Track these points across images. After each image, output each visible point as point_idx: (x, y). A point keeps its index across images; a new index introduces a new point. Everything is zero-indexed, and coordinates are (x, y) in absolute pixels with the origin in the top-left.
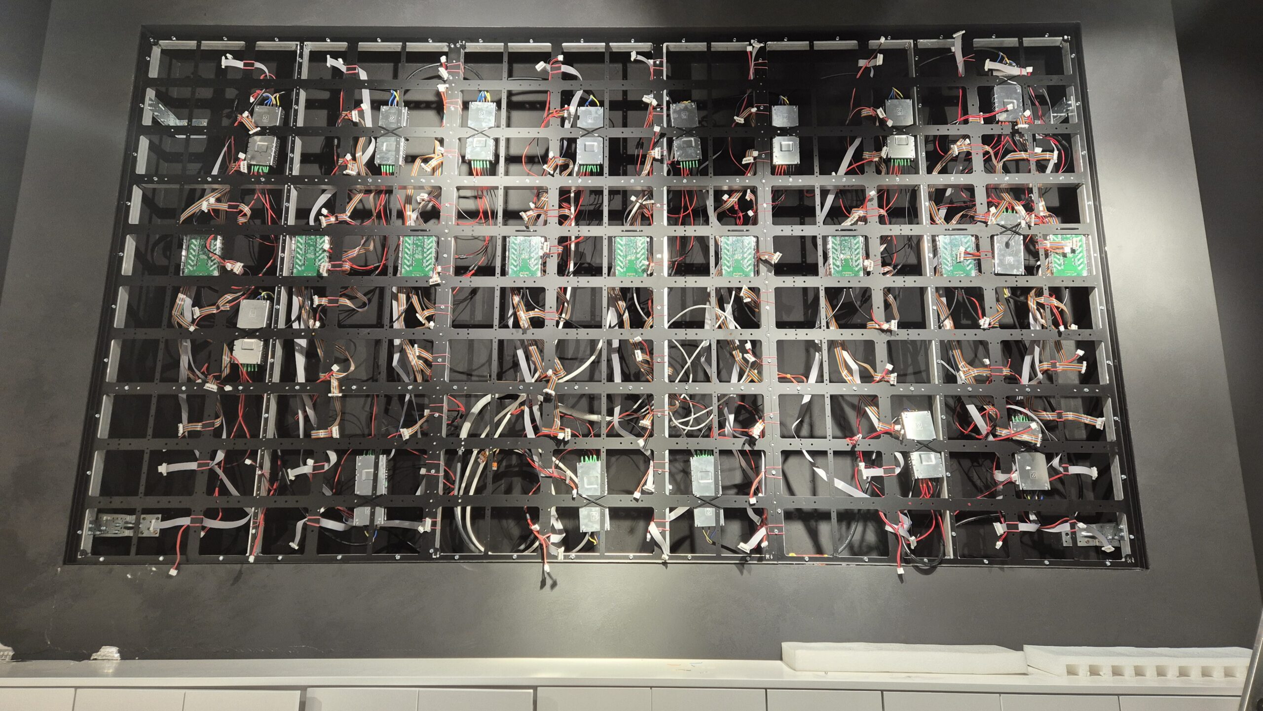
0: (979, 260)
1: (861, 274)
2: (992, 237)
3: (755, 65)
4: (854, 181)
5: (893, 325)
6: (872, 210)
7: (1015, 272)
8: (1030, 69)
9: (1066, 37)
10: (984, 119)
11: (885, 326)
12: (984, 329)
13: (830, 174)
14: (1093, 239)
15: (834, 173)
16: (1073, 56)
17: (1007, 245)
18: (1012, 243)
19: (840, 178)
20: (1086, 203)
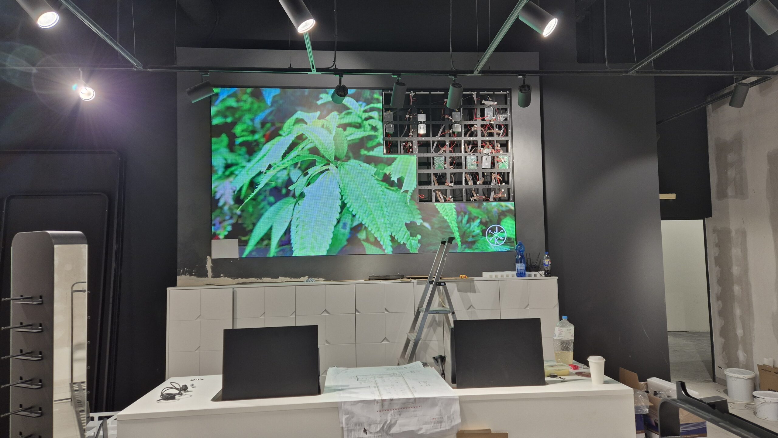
0: (478, 164)
1: (444, 168)
2: (482, 157)
3: (412, 100)
4: (442, 139)
5: (452, 184)
6: (448, 148)
7: (488, 168)
8: (496, 103)
9: (507, 92)
10: (482, 119)
11: (450, 185)
12: (478, 185)
13: (435, 137)
14: (511, 158)
15: (436, 136)
16: (509, 98)
17: (486, 159)
18: (488, 159)
19: (438, 138)
20: (510, 146)
